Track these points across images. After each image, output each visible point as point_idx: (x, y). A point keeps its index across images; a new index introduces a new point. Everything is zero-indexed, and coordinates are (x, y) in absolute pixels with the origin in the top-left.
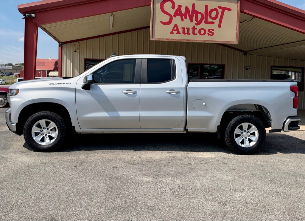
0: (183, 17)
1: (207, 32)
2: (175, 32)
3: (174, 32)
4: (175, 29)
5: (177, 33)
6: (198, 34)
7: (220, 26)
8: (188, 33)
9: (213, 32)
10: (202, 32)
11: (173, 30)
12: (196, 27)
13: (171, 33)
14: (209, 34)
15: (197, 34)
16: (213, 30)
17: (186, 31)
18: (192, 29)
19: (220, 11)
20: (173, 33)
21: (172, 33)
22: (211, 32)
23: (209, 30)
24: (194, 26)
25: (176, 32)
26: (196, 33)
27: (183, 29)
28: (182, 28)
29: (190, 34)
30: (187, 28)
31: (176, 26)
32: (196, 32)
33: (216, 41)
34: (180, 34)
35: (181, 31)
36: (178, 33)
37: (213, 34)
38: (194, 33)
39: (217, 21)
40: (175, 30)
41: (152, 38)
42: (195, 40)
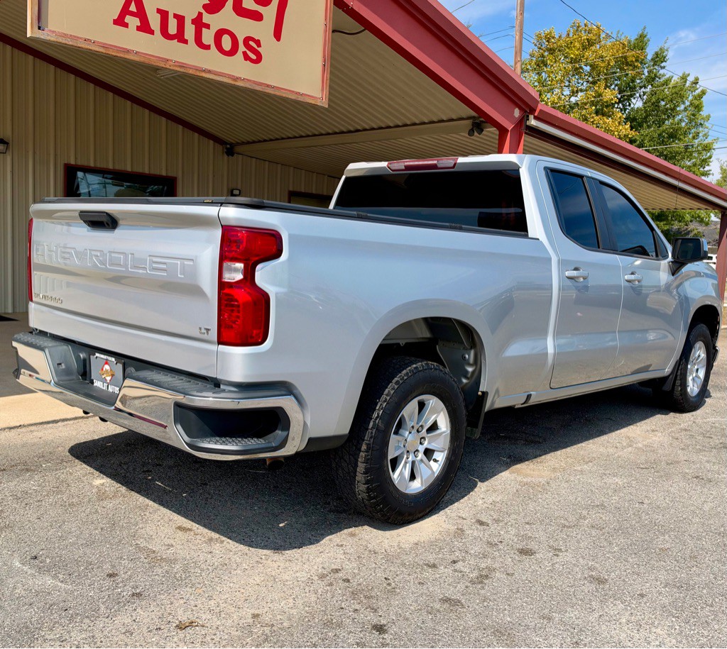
1: (242, 48)
2: (133, 22)
3: (128, 19)
4: (133, 8)
5: (139, 29)
6: (213, 46)
7: (278, 34)
8: (180, 37)
9: (259, 50)
10: (227, 43)
11: (125, 11)
12: (207, 18)
13: (117, 22)
14: (246, 57)
15: (207, 47)
16: (259, 43)
17: (173, 28)
18: (194, 21)
20: (126, 25)
21: (120, 22)
22: (253, 52)
23: (247, 40)
24: (200, 14)
25: (137, 21)
26: (205, 41)
27: (164, 14)
28: (159, 11)
29: (186, 42)
30: (176, 16)
32: (208, 37)
33: (268, 86)
34: (152, 32)
35: (155, 21)
36: (145, 27)
37: (259, 59)
38: (199, 41)
39: (270, 14)
40: (132, 14)
41: (39, 28)
42: (205, 71)
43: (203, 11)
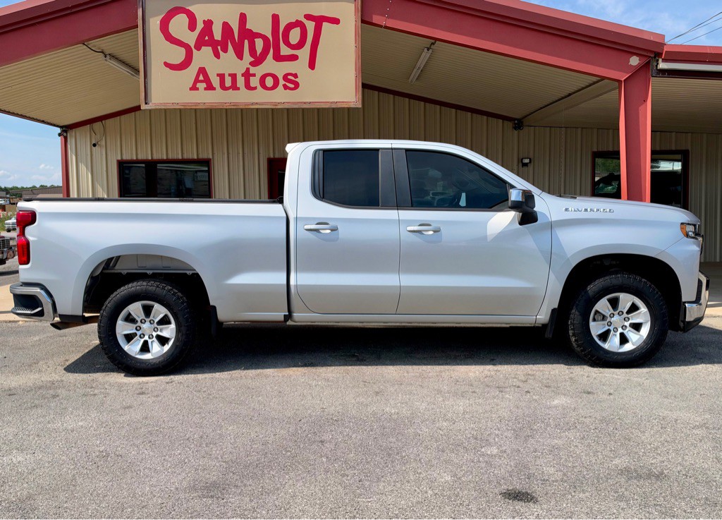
0: (219, 47)
1: (282, 82)
2: (202, 86)
3: (199, 85)
4: (201, 78)
5: (205, 89)
6: (259, 87)
7: (312, 65)
8: (234, 87)
9: (297, 80)
10: (269, 82)
11: (197, 81)
12: (252, 70)
13: (191, 89)
14: (285, 87)
15: (255, 88)
16: (296, 76)
17: (228, 82)
18: (243, 75)
19: (310, 26)
20: (197, 89)
21: (194, 88)
22: (292, 82)
23: (285, 78)
24: (248, 69)
25: (204, 85)
26: (252, 85)
27: (222, 77)
28: (218, 75)
29: (238, 89)
30: (230, 75)
31: (202, 71)
32: (254, 82)
33: (305, 103)
34: (214, 89)
35: (216, 82)
36: (210, 87)
37: (297, 85)
38: (248, 86)
39: (304, 53)
40: (201, 81)
41: (146, 104)
42: (253, 104)
43: (250, 66)
